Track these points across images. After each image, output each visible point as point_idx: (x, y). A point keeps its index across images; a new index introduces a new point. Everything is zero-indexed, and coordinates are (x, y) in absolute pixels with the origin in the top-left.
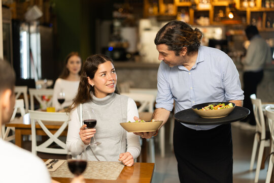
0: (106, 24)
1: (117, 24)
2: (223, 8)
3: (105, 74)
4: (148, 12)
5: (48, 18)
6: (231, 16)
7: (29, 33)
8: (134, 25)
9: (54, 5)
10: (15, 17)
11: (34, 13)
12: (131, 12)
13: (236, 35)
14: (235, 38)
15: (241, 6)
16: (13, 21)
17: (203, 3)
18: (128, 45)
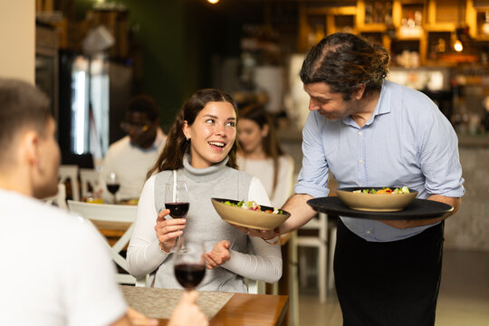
0: (231, 64)
1: (249, 61)
2: (446, 35)
3: (213, 121)
4: (307, 41)
5: (124, 50)
6: (458, 47)
7: (89, 75)
8: (281, 63)
9: (137, 28)
10: (65, 44)
11: (99, 39)
12: (275, 41)
13: (469, 85)
14: (468, 91)
15: (480, 31)
16: (61, 52)
17: (409, 26)
18: (267, 99)
